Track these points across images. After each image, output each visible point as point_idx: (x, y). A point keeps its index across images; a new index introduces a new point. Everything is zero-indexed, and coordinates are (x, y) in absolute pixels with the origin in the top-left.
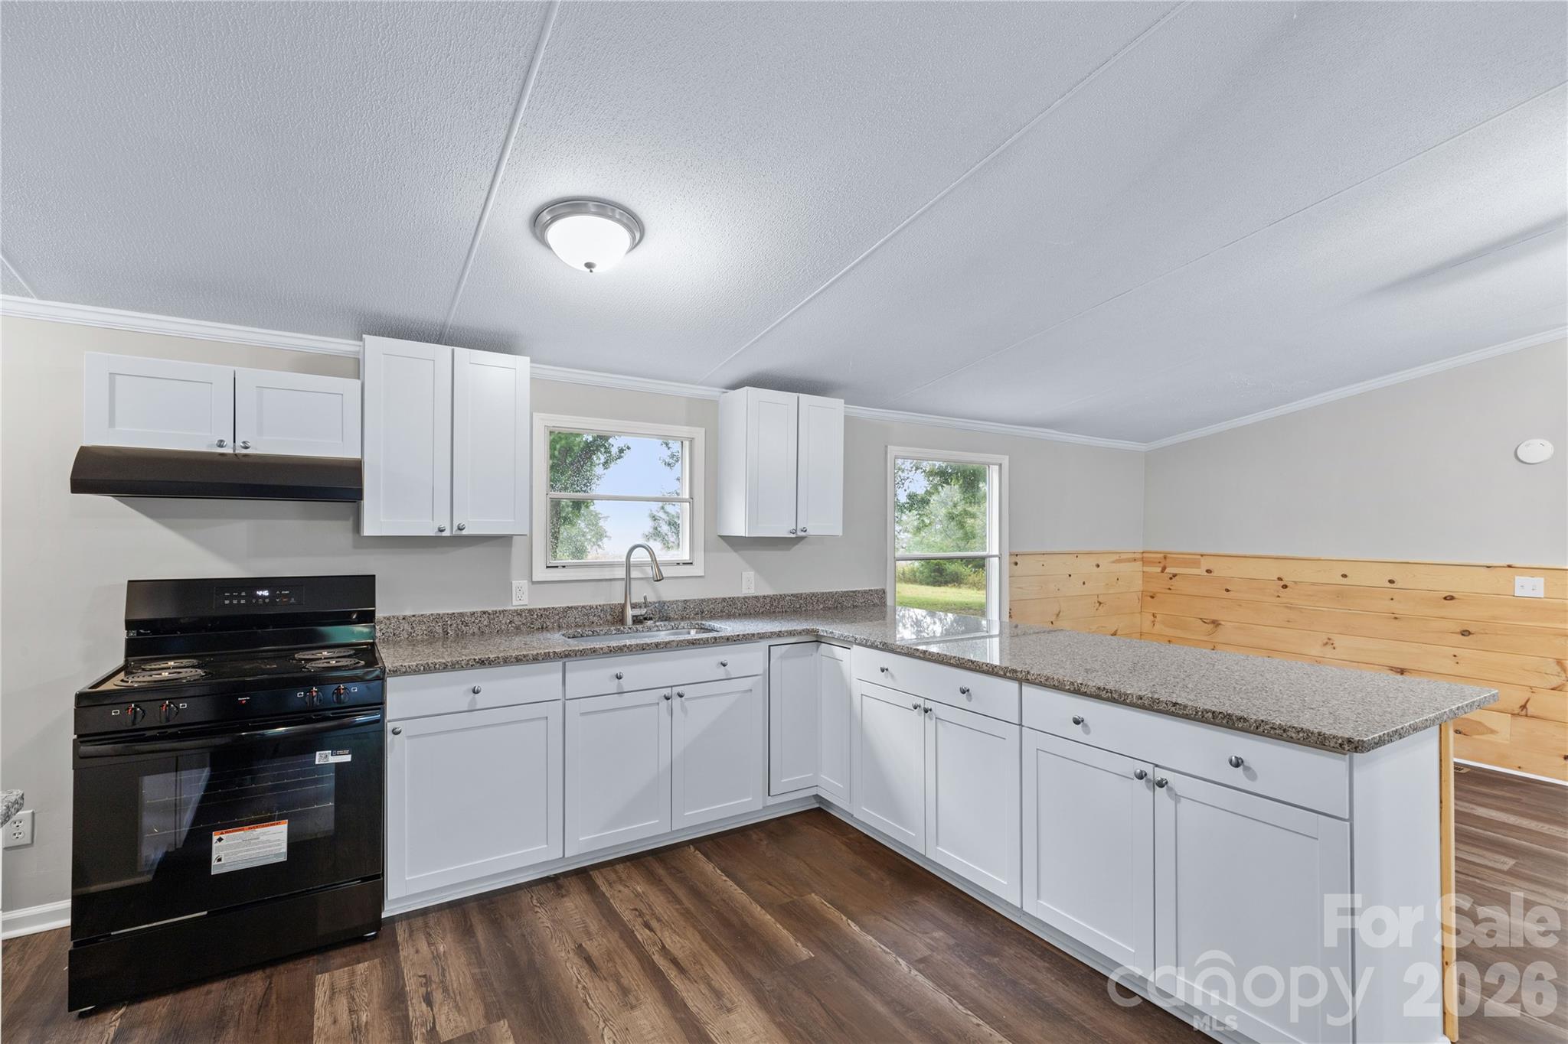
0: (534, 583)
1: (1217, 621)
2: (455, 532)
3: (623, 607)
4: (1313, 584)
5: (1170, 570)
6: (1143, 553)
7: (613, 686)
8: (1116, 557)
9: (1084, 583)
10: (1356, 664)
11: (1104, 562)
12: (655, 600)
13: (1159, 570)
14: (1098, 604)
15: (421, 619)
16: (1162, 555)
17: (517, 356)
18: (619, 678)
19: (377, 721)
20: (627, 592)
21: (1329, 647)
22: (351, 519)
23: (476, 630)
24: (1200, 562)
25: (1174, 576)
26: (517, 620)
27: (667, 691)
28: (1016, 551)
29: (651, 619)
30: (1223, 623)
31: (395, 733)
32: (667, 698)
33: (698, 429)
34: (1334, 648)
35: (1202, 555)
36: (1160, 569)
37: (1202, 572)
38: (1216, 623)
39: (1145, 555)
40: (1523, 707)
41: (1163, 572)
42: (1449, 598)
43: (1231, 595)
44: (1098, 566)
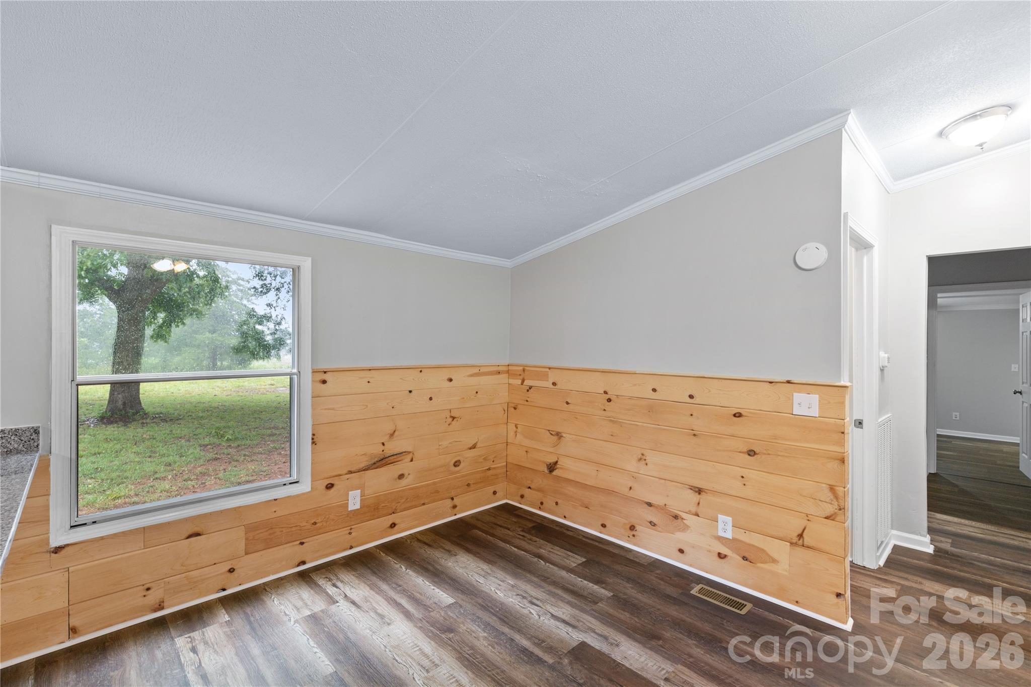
1: (560, 433)
4: (631, 398)
5: (528, 383)
6: (508, 365)
8: (476, 370)
9: (431, 399)
10: (664, 481)
11: (460, 378)
13: (519, 382)
14: (451, 419)
16: (521, 368)
21: (642, 463)
24: (548, 375)
25: (530, 388)
30: (564, 435)
34: (647, 464)
35: (550, 368)
36: (521, 381)
37: (549, 384)
38: (559, 435)
39: (510, 368)
40: (801, 536)
41: (522, 384)
42: (738, 415)
43: (571, 407)
44: (451, 380)
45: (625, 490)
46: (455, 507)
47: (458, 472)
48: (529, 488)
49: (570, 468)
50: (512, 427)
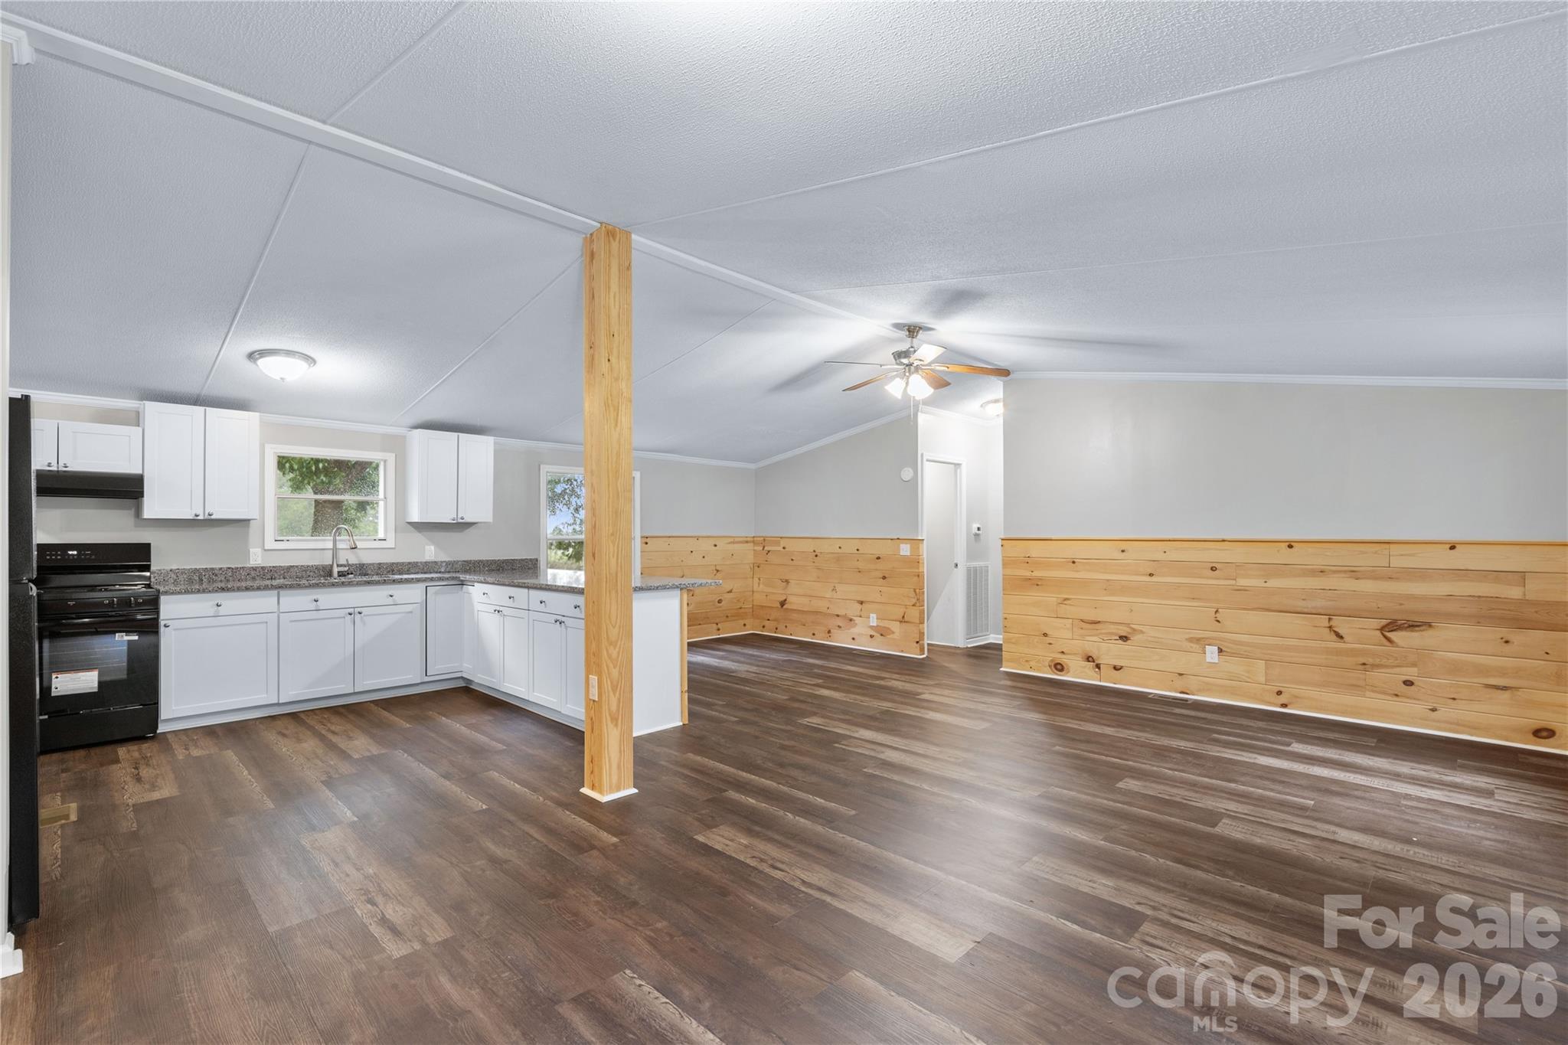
0: (265, 550)
1: (788, 580)
2: (207, 517)
3: (332, 566)
4: (828, 553)
5: (767, 548)
6: (754, 536)
7: (313, 606)
8: (732, 540)
9: (704, 557)
10: (845, 600)
11: (721, 544)
12: (357, 562)
13: (761, 549)
14: (716, 572)
15: (183, 572)
16: (763, 538)
17: (250, 413)
18: (316, 601)
19: (155, 618)
20: (335, 556)
21: (834, 592)
22: (133, 510)
23: (223, 579)
24: (780, 542)
25: (768, 552)
26: (253, 573)
27: (351, 610)
28: (646, 535)
29: (352, 574)
30: (791, 581)
31: (166, 626)
32: (350, 614)
33: (389, 454)
34: (837, 592)
35: (781, 538)
36: (762, 547)
37: (780, 548)
38: (787, 582)
39: (755, 539)
40: (903, 617)
41: (763, 549)
42: (878, 558)
43: (794, 562)
44: (715, 546)
45: (824, 610)
46: (719, 630)
47: (720, 607)
48: (769, 620)
49: (794, 602)
50: (756, 580)
